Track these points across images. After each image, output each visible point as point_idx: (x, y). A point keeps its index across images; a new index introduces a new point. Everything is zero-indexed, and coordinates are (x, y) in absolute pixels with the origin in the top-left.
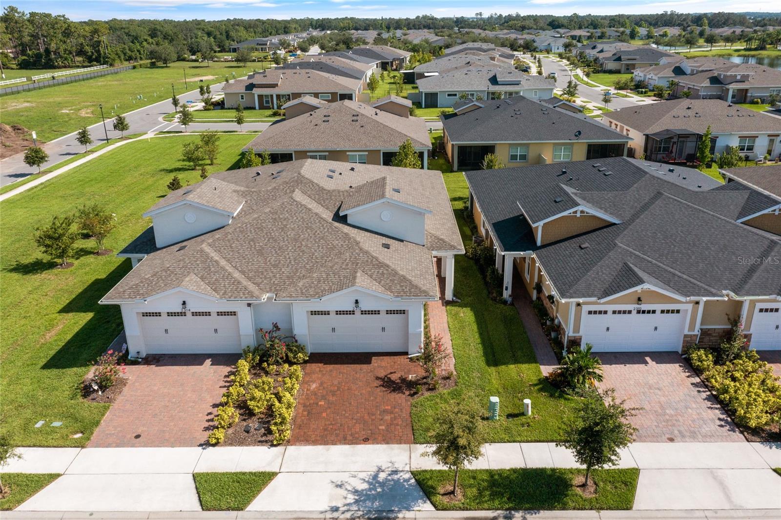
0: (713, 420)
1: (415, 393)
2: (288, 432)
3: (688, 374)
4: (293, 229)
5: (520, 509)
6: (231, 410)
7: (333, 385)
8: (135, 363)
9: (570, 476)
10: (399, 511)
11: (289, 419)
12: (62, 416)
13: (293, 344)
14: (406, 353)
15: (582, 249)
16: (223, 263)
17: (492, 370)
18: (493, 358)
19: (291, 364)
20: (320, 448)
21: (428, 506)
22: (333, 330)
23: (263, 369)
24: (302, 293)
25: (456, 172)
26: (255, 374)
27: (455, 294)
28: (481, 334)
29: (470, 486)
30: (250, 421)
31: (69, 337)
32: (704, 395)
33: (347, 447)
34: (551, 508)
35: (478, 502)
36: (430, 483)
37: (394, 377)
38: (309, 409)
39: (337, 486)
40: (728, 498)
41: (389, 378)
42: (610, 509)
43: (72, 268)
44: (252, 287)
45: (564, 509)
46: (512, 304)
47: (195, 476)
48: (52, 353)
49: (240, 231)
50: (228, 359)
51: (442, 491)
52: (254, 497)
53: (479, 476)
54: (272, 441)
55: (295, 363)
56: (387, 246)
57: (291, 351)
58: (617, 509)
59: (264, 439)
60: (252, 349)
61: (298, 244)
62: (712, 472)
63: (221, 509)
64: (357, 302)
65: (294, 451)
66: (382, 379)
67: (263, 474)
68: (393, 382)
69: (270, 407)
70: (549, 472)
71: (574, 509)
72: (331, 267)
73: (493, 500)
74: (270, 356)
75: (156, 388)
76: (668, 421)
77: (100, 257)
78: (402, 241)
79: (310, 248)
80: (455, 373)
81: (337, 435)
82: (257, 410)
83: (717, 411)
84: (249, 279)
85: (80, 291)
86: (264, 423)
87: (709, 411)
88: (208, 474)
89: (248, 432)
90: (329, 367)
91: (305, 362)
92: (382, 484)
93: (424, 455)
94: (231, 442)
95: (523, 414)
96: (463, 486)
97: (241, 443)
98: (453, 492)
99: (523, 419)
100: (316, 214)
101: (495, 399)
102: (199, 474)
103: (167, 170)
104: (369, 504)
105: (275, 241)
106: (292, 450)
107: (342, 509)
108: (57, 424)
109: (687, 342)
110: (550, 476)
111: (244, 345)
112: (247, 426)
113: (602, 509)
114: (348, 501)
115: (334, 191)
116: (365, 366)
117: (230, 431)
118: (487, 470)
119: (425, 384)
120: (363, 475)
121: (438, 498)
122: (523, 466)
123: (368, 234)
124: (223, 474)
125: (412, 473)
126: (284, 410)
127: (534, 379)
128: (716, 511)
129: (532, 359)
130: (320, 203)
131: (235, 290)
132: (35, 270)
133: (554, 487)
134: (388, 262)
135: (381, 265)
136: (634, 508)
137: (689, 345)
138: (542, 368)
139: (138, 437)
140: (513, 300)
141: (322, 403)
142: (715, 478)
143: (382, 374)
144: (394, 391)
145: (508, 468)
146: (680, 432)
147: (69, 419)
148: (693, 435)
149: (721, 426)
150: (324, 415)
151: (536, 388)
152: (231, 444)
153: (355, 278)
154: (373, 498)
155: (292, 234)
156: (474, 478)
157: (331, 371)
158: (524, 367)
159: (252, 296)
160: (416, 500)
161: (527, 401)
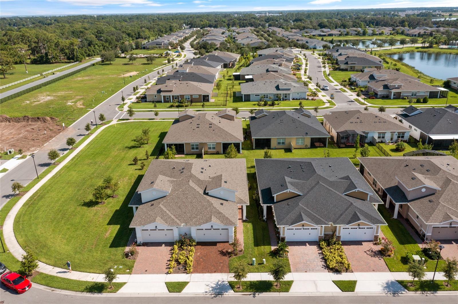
0: (320, 265)
1: (231, 256)
2: (192, 270)
3: (318, 249)
4: (190, 198)
5: (258, 292)
6: (173, 262)
7: (204, 253)
8: (139, 245)
9: (273, 283)
10: (224, 293)
11: (192, 265)
12: (122, 264)
13: (191, 239)
14: (228, 242)
15: (288, 205)
16: (168, 212)
17: (256, 248)
18: (257, 243)
19: (191, 246)
20: (201, 275)
21: (232, 291)
22: (204, 234)
23: (182, 248)
24: (194, 224)
25: (254, 149)
26: (179, 250)
27: (247, 217)
28: (254, 234)
29: (245, 286)
30: (179, 266)
31: (114, 235)
32: (321, 257)
33: (209, 274)
34: (266, 292)
35: (246, 290)
36: (233, 285)
37: (224, 251)
38: (197, 262)
39: (207, 286)
40: (317, 289)
41: (223, 251)
42: (283, 292)
43: (105, 204)
44: (178, 221)
45: (270, 292)
46: (266, 222)
47: (166, 283)
48: (111, 241)
49: (172, 199)
50: (170, 244)
51: (236, 287)
52: (183, 289)
53: (247, 283)
54: (187, 272)
55: (192, 246)
56: (222, 204)
57: (191, 242)
58: (285, 292)
59: (184, 271)
60: (178, 241)
61: (192, 204)
62: (314, 282)
63: (175, 292)
64: (212, 226)
65: (194, 275)
66: (220, 251)
67: (185, 282)
68: (224, 252)
69: (186, 261)
70: (267, 282)
71: (273, 292)
72: (204, 214)
73: (250, 289)
74: (184, 244)
75: (148, 255)
76: (307, 265)
77: (114, 199)
78: (227, 201)
79: (196, 206)
80: (243, 249)
81: (206, 270)
82: (182, 263)
83: (323, 263)
84: (177, 218)
85: (112, 215)
86: (184, 266)
87: (321, 262)
88: (169, 282)
89: (179, 269)
90: (203, 247)
91: (195, 245)
92: (219, 285)
93: (231, 277)
94: (175, 272)
95: (263, 264)
96: (242, 286)
97: (178, 273)
98: (239, 287)
99: (263, 265)
100: (198, 192)
101: (254, 259)
102: (167, 282)
103: (128, 147)
104: (216, 291)
105: (184, 203)
106: (193, 275)
107: (208, 292)
108: (121, 267)
109: (320, 238)
110: (267, 283)
111: (175, 240)
112: (179, 267)
113: (280, 292)
114: (210, 290)
115: (203, 181)
116: (214, 247)
117: (174, 269)
118: (250, 281)
119: (234, 253)
120: (214, 283)
121: (235, 289)
122: (260, 280)
123: (216, 199)
124: (174, 282)
125: (228, 282)
126: (190, 263)
127: (268, 251)
128: (312, 293)
129: (270, 244)
130: (199, 186)
131: (173, 223)
132: (91, 205)
133: (268, 286)
134: (222, 212)
135: (220, 213)
136: (290, 292)
137: (321, 239)
138: (272, 247)
139: (146, 271)
140: (267, 220)
141: (201, 260)
142: (315, 283)
143: (220, 250)
144: (224, 255)
145: (256, 280)
146: (309, 269)
147: (124, 265)
148: (313, 270)
149: (322, 267)
150: (202, 264)
151: (269, 255)
152: (175, 273)
153: (211, 218)
154: (217, 289)
155: (189, 200)
156: (246, 283)
157: (204, 248)
158: (266, 247)
159: (178, 225)
160: (229, 289)
161: (264, 260)
